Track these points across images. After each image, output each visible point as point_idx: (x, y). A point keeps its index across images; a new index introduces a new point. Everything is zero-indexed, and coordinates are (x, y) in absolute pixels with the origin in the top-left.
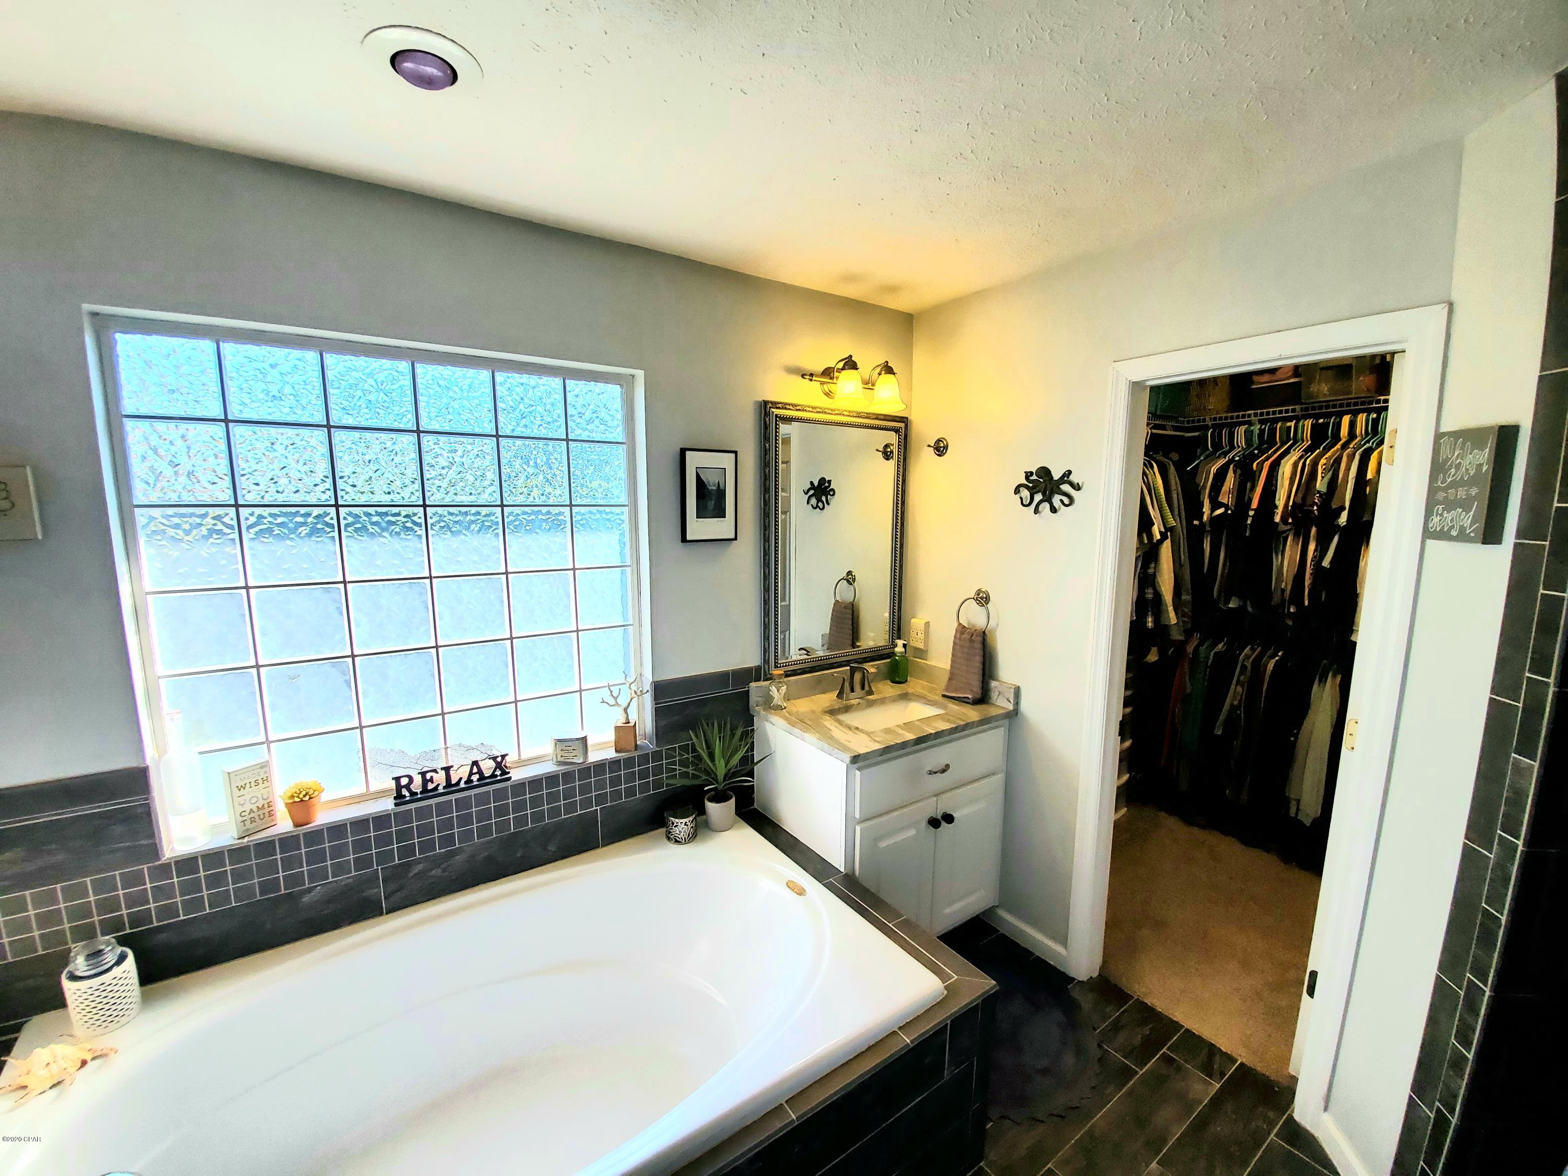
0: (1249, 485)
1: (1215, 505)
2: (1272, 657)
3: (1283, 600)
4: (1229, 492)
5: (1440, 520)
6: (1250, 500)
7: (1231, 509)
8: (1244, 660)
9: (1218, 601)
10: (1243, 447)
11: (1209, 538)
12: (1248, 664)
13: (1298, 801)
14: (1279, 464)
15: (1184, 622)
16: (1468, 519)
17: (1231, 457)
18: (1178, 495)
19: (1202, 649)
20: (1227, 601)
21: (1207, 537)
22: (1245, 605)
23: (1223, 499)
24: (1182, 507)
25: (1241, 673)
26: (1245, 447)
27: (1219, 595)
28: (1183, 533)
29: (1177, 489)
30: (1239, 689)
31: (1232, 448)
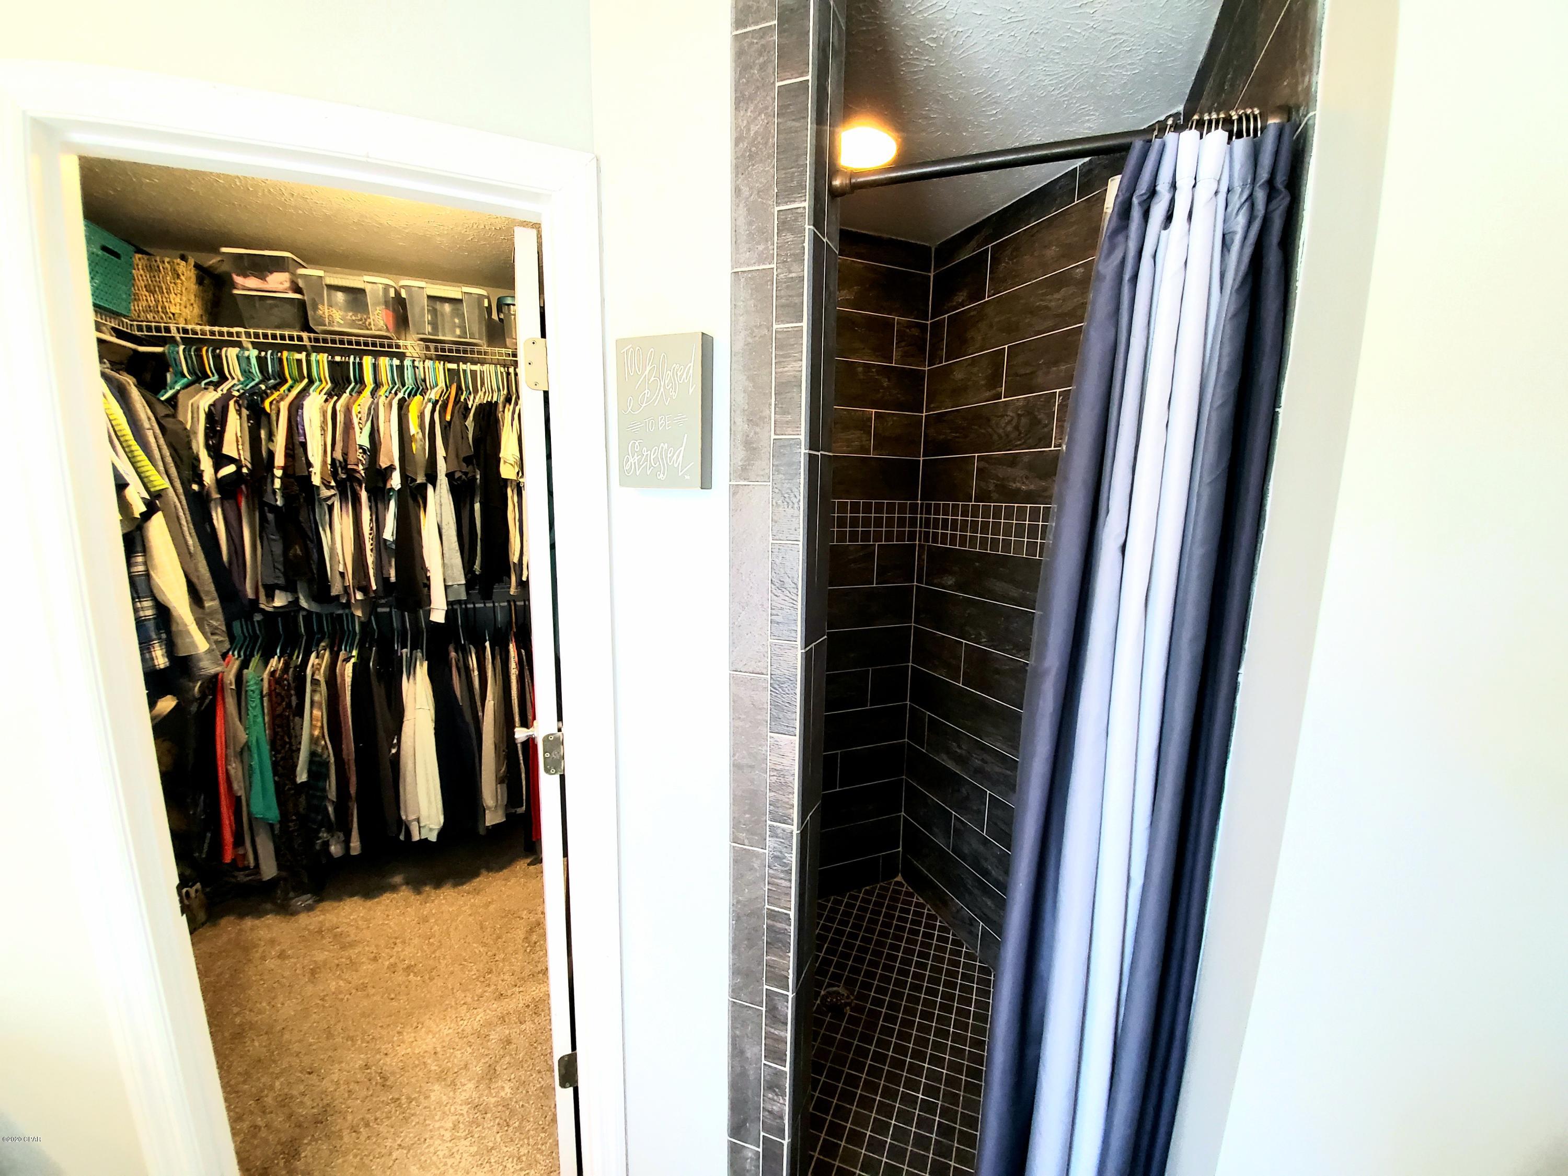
0: (263, 434)
1: (220, 460)
2: (347, 660)
3: (346, 589)
4: (237, 441)
5: (639, 461)
6: (271, 454)
7: (246, 466)
8: (313, 675)
9: (256, 601)
10: (239, 380)
11: (219, 510)
12: (320, 677)
13: (418, 820)
14: (301, 407)
15: (217, 642)
16: (678, 456)
17: (225, 391)
18: (156, 438)
19: (249, 673)
20: (270, 597)
21: (216, 509)
22: (297, 599)
23: (229, 449)
24: (169, 459)
25: (314, 691)
26: (242, 379)
27: (257, 593)
28: (180, 502)
29: (152, 428)
30: (316, 713)
31: (223, 379)
